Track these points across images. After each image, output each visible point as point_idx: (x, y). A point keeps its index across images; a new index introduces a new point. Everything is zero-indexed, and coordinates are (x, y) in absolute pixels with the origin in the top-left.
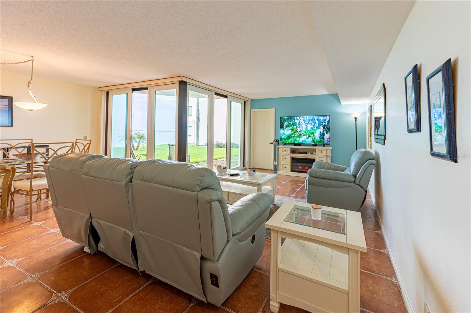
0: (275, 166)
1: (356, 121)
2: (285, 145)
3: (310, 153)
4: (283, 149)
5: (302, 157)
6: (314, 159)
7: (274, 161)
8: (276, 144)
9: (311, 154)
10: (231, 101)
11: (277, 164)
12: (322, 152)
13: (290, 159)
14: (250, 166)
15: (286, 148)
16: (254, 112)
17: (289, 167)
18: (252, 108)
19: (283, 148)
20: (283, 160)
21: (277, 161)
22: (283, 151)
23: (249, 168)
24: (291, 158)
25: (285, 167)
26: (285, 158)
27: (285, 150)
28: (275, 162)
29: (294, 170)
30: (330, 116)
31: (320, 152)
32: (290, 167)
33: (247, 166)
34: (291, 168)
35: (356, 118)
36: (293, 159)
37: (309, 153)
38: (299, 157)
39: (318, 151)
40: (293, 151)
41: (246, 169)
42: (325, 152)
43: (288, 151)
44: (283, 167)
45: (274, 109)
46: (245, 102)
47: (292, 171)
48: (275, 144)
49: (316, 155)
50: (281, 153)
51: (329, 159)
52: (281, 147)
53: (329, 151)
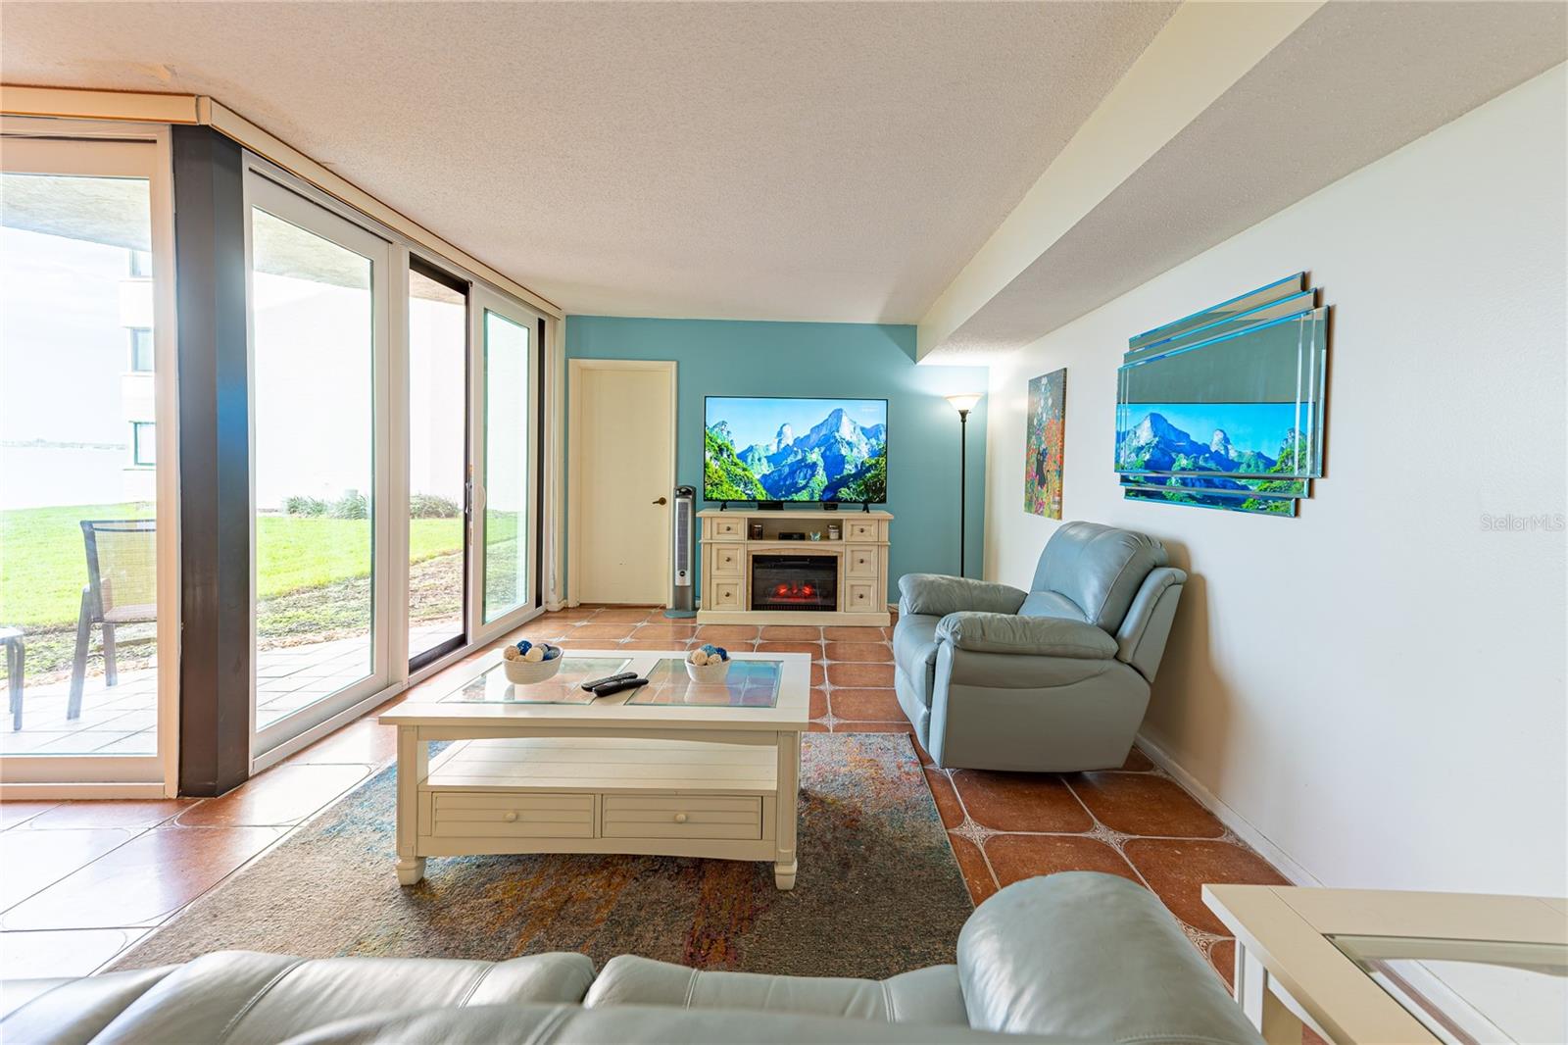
0: (680, 591)
1: (964, 421)
2: (727, 507)
3: (818, 537)
4: (718, 524)
5: (792, 553)
6: (836, 557)
7: (677, 573)
8: (686, 504)
9: (822, 538)
10: (486, 310)
11: (688, 583)
12: (862, 531)
13: (748, 560)
14: (566, 597)
15: (730, 520)
16: (583, 370)
17: (741, 591)
18: (573, 351)
19: (719, 521)
20: (718, 569)
21: (688, 573)
22: (718, 533)
23: (562, 605)
24: (751, 558)
25: (728, 595)
26: (729, 560)
27: (729, 529)
28: (682, 574)
29: (759, 602)
30: (887, 400)
31: (857, 530)
32: (747, 590)
33: (552, 600)
34: (750, 597)
35: (963, 414)
36: (759, 561)
37: (815, 535)
38: (783, 554)
39: (850, 527)
40: (755, 532)
41: (547, 611)
42: (873, 529)
43: (742, 530)
44: (717, 595)
45: (674, 364)
46: (541, 324)
47: (755, 607)
48: (683, 506)
49: (840, 542)
50: (711, 539)
51: (885, 553)
52: (711, 518)
53: (885, 527)
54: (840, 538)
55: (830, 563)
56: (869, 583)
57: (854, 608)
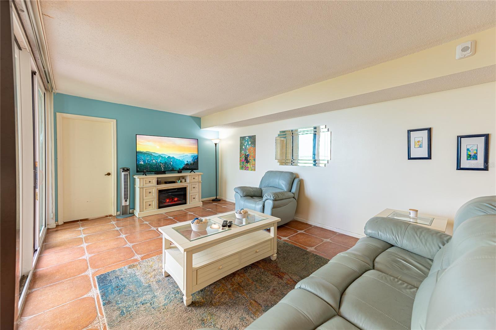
0: (124, 208)
1: (216, 146)
2: (144, 175)
4: (146, 181)
6: (186, 187)
7: (124, 200)
9: (180, 182)
12: (194, 178)
13: (157, 192)
15: (150, 179)
17: (155, 203)
19: (146, 179)
20: (146, 196)
21: (128, 200)
22: (146, 184)
25: (150, 205)
26: (150, 193)
27: (150, 182)
28: (126, 201)
29: (161, 205)
30: (198, 140)
31: (192, 178)
32: (157, 202)
34: (158, 204)
35: (216, 144)
36: (160, 192)
37: (178, 181)
38: (169, 188)
39: (188, 178)
40: (158, 183)
43: (154, 182)
44: (146, 206)
45: (115, 120)
47: (160, 207)
49: (185, 183)
50: (143, 186)
51: (200, 184)
52: (143, 178)
53: (200, 177)
54: (185, 181)
55: (185, 189)
56: (195, 194)
57: (192, 202)
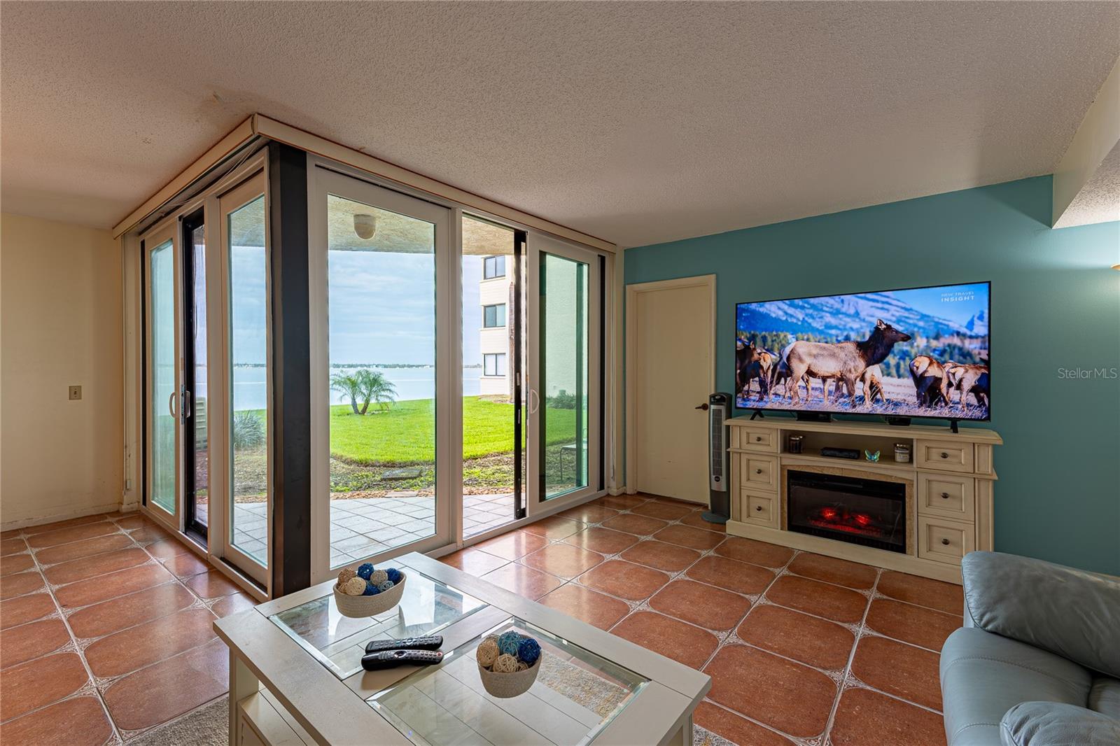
0: (715, 494)
2: (757, 417)
3: (876, 457)
4: (748, 434)
5: (838, 473)
6: (903, 486)
7: (713, 477)
8: (720, 411)
9: (882, 459)
11: (724, 489)
12: (945, 456)
13: (782, 475)
14: (625, 485)
15: (761, 431)
16: (638, 293)
17: (775, 507)
18: (630, 278)
19: (748, 431)
20: (748, 480)
21: (723, 479)
22: (749, 443)
23: (621, 491)
24: (786, 473)
25: (760, 509)
26: (760, 472)
27: (759, 439)
28: (717, 479)
29: (798, 523)
31: (935, 454)
32: (782, 508)
33: (613, 487)
34: (786, 515)
36: (795, 478)
37: (873, 454)
39: (923, 450)
40: (792, 444)
41: (608, 495)
42: (965, 456)
43: (775, 443)
44: (748, 507)
45: (713, 276)
46: (603, 259)
47: (792, 528)
48: (717, 414)
49: (910, 467)
50: (740, 448)
51: (987, 492)
53: (987, 456)
54: (911, 461)
55: (896, 493)
56: (961, 527)
57: (931, 555)
